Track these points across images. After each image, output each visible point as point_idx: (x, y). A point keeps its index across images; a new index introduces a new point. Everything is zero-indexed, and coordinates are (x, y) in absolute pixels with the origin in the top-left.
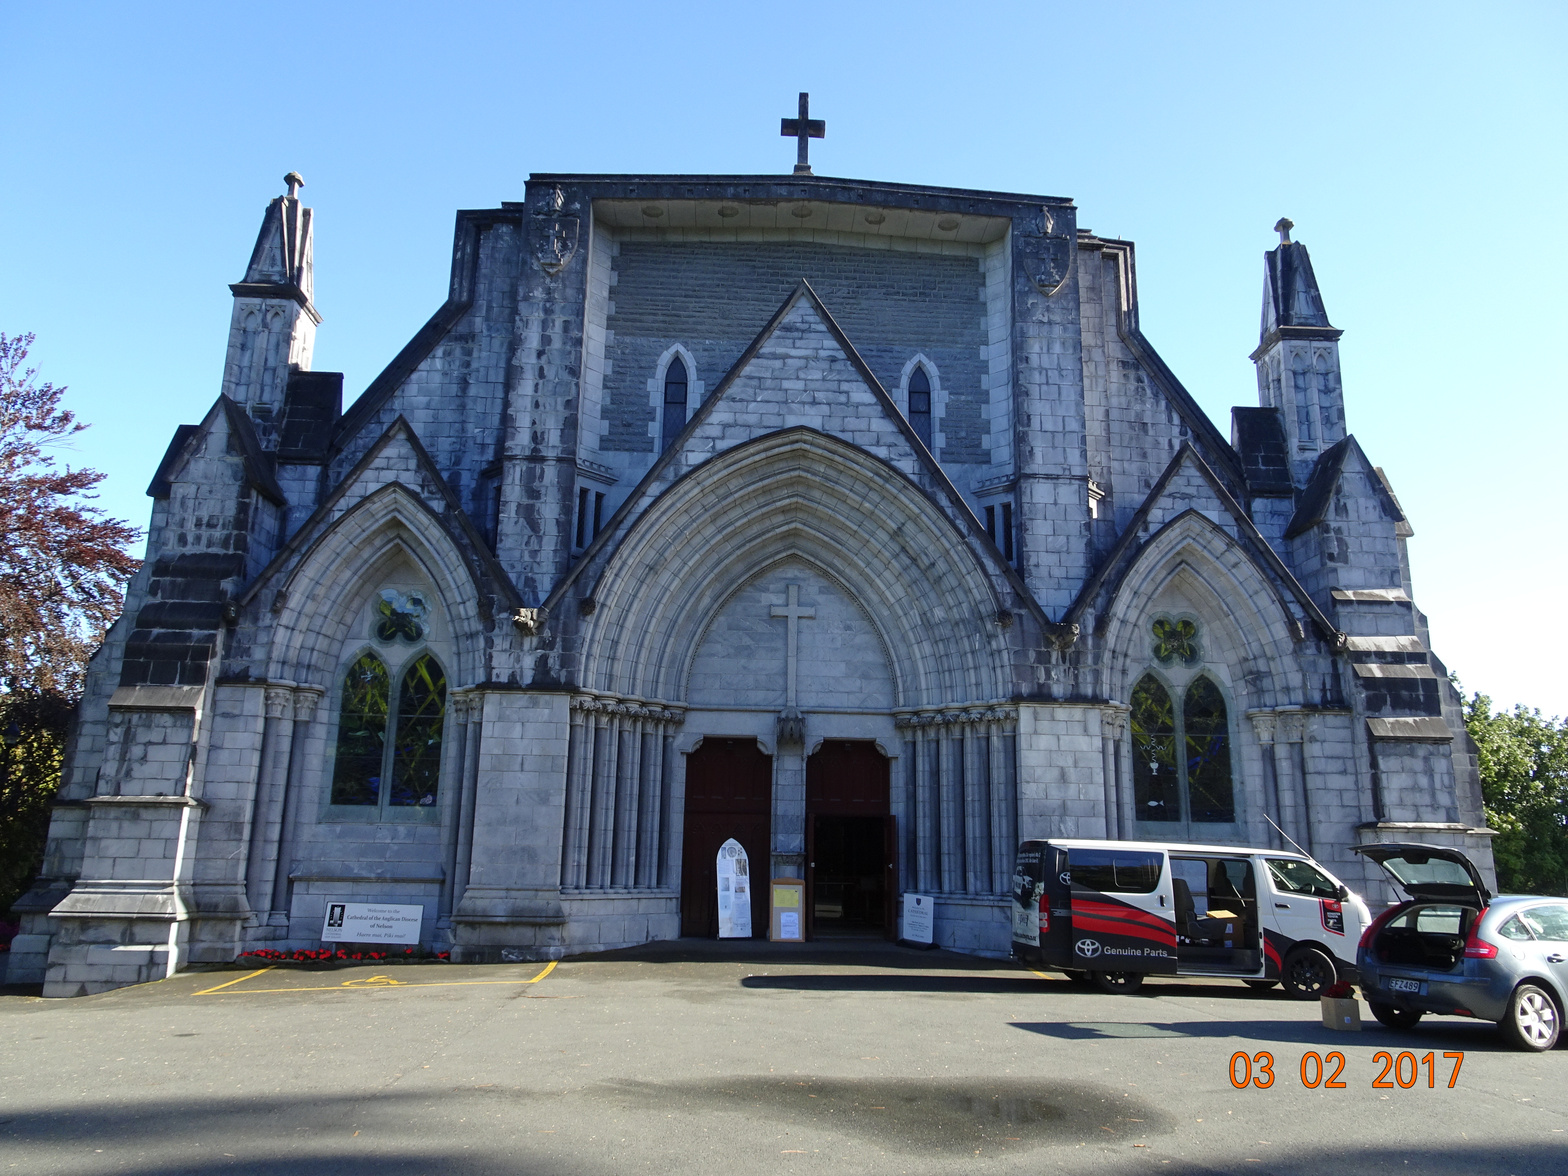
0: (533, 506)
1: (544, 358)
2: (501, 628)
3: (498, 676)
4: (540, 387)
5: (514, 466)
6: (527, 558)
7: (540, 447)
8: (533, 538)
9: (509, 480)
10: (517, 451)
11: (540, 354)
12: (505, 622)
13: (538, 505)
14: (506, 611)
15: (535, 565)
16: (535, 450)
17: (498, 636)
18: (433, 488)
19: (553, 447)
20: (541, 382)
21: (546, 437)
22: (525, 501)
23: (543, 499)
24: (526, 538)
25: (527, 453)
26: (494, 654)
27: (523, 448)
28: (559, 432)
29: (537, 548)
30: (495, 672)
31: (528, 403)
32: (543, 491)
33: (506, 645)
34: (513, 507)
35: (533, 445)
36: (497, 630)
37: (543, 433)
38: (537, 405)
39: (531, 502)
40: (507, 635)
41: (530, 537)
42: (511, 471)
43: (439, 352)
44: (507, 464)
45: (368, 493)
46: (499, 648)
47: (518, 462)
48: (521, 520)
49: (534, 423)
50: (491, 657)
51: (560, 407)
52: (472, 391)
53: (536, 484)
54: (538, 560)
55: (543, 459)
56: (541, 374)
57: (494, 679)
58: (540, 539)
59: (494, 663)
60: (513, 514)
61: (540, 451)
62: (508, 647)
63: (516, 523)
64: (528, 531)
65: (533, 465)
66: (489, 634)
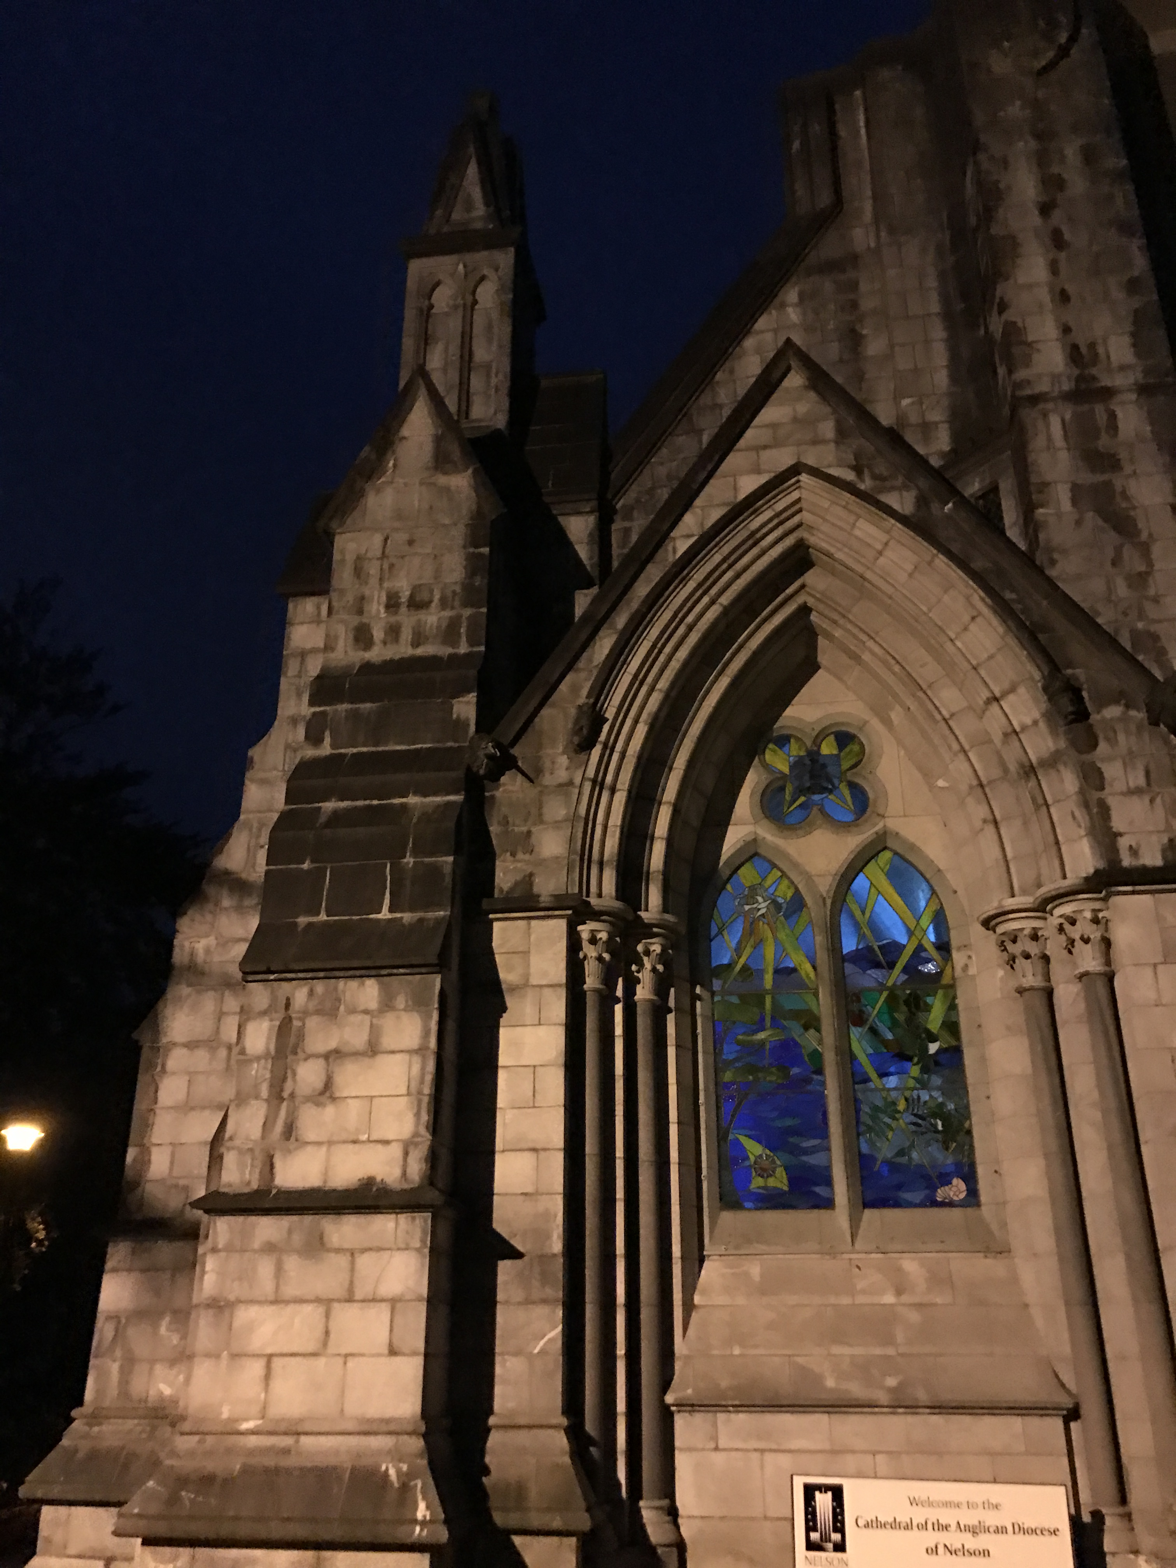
0: (1108, 484)
1: (1057, 217)
2: (1112, 742)
3: (1134, 851)
4: (1063, 266)
5: (1045, 415)
6: (1122, 590)
7: (1094, 371)
8: (1128, 552)
9: (1038, 443)
10: (1043, 387)
11: (1045, 209)
12: (1119, 727)
13: (1118, 483)
14: (1117, 702)
15: (1148, 606)
16: (1079, 379)
17: (1110, 759)
18: (882, 469)
19: (1122, 368)
20: (1063, 255)
21: (1101, 350)
22: (1087, 478)
23: (1128, 469)
24: (1110, 553)
25: (1066, 386)
26: (1112, 801)
27: (1055, 378)
28: (1127, 340)
29: (1143, 568)
30: (1123, 843)
31: (1044, 295)
32: (1123, 455)
33: (1138, 779)
34: (1063, 495)
35: (1076, 372)
36: (1103, 747)
37: (1092, 346)
38: (1064, 297)
39: (1100, 478)
40: (1130, 752)
41: (1118, 550)
42: (1040, 424)
43: (791, 295)
44: (1028, 415)
45: (741, 496)
46: (1120, 786)
47: (1050, 406)
48: (1090, 515)
49: (1066, 330)
50: (1104, 811)
51: (1118, 294)
52: (874, 347)
53: (1104, 442)
54: (1152, 592)
55: (1108, 393)
56: (1058, 241)
57: (1127, 861)
58: (1145, 550)
59: (1117, 823)
60: (1066, 505)
61: (1094, 378)
62: (1141, 781)
63: (1078, 523)
64: (1111, 537)
65: (1086, 407)
66: (1087, 757)
